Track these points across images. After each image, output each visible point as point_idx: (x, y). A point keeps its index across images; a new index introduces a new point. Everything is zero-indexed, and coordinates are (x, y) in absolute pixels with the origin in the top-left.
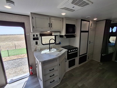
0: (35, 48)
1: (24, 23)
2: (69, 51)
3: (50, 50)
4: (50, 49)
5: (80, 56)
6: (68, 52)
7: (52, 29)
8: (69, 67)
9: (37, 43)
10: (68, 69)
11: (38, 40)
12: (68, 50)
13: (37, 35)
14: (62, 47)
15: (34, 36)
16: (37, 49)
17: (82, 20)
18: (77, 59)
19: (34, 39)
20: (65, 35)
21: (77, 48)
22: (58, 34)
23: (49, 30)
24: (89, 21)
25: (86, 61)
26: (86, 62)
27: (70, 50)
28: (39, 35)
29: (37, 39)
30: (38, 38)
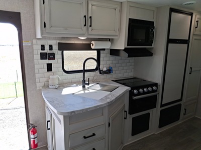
0: (45, 80)
1: (20, 13)
2: (135, 91)
3: (84, 87)
4: (84, 83)
5: (162, 106)
6: (131, 93)
7: (93, 32)
8: (133, 134)
10: (130, 140)
11: (54, 58)
13: (51, 47)
14: (116, 81)
15: (43, 47)
16: (50, 83)
17: (172, 10)
18: (155, 115)
19: (44, 56)
21: (156, 85)
22: (107, 45)
23: (83, 35)
24: (191, 14)
26: (179, 122)
27: (138, 88)
28: (55, 48)
29: (51, 56)
30: (53, 54)
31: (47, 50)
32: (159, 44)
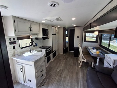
3: (30, 52)
5: (53, 52)
6: (46, 51)
9: (14, 48)
11: (16, 43)
12: (46, 49)
13: (14, 39)
14: (39, 48)
15: (10, 39)
17: (52, 26)
19: (11, 43)
20: (43, 38)
21: (51, 47)
24: (55, 27)
25: (56, 55)
27: (47, 49)
28: (16, 39)
29: (14, 43)
30: (16, 42)
31: (12, 40)
32: (50, 35)
